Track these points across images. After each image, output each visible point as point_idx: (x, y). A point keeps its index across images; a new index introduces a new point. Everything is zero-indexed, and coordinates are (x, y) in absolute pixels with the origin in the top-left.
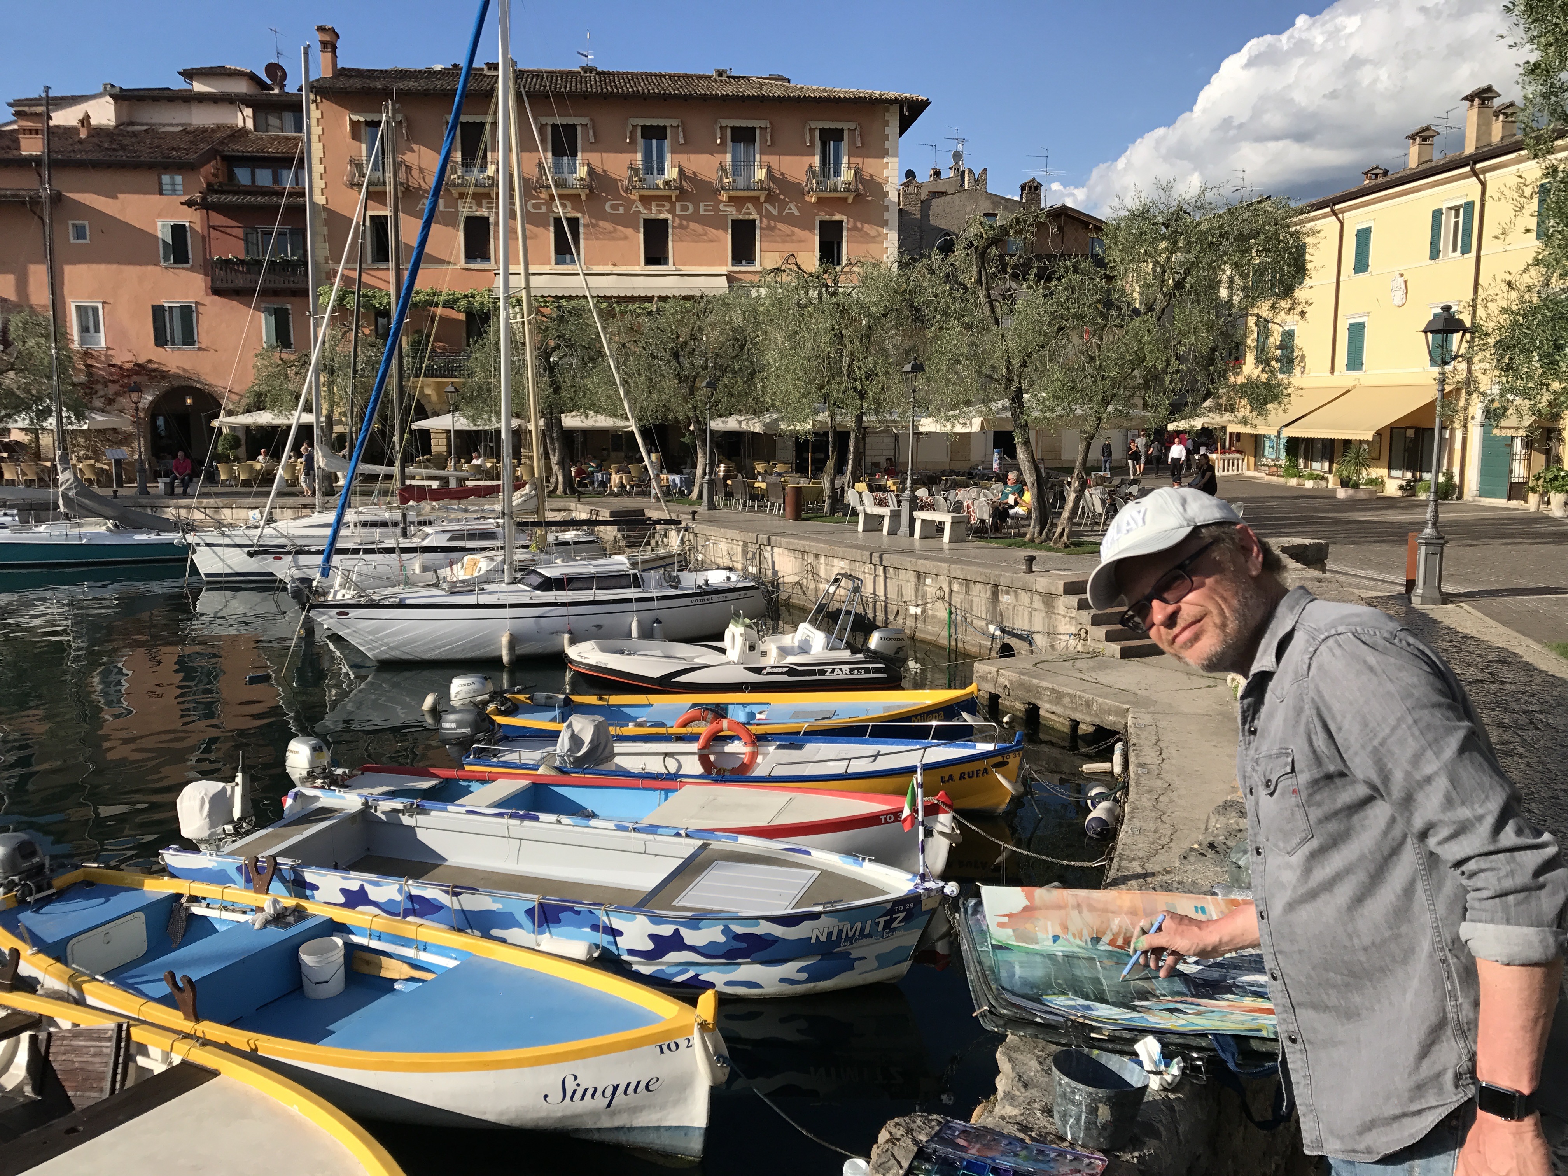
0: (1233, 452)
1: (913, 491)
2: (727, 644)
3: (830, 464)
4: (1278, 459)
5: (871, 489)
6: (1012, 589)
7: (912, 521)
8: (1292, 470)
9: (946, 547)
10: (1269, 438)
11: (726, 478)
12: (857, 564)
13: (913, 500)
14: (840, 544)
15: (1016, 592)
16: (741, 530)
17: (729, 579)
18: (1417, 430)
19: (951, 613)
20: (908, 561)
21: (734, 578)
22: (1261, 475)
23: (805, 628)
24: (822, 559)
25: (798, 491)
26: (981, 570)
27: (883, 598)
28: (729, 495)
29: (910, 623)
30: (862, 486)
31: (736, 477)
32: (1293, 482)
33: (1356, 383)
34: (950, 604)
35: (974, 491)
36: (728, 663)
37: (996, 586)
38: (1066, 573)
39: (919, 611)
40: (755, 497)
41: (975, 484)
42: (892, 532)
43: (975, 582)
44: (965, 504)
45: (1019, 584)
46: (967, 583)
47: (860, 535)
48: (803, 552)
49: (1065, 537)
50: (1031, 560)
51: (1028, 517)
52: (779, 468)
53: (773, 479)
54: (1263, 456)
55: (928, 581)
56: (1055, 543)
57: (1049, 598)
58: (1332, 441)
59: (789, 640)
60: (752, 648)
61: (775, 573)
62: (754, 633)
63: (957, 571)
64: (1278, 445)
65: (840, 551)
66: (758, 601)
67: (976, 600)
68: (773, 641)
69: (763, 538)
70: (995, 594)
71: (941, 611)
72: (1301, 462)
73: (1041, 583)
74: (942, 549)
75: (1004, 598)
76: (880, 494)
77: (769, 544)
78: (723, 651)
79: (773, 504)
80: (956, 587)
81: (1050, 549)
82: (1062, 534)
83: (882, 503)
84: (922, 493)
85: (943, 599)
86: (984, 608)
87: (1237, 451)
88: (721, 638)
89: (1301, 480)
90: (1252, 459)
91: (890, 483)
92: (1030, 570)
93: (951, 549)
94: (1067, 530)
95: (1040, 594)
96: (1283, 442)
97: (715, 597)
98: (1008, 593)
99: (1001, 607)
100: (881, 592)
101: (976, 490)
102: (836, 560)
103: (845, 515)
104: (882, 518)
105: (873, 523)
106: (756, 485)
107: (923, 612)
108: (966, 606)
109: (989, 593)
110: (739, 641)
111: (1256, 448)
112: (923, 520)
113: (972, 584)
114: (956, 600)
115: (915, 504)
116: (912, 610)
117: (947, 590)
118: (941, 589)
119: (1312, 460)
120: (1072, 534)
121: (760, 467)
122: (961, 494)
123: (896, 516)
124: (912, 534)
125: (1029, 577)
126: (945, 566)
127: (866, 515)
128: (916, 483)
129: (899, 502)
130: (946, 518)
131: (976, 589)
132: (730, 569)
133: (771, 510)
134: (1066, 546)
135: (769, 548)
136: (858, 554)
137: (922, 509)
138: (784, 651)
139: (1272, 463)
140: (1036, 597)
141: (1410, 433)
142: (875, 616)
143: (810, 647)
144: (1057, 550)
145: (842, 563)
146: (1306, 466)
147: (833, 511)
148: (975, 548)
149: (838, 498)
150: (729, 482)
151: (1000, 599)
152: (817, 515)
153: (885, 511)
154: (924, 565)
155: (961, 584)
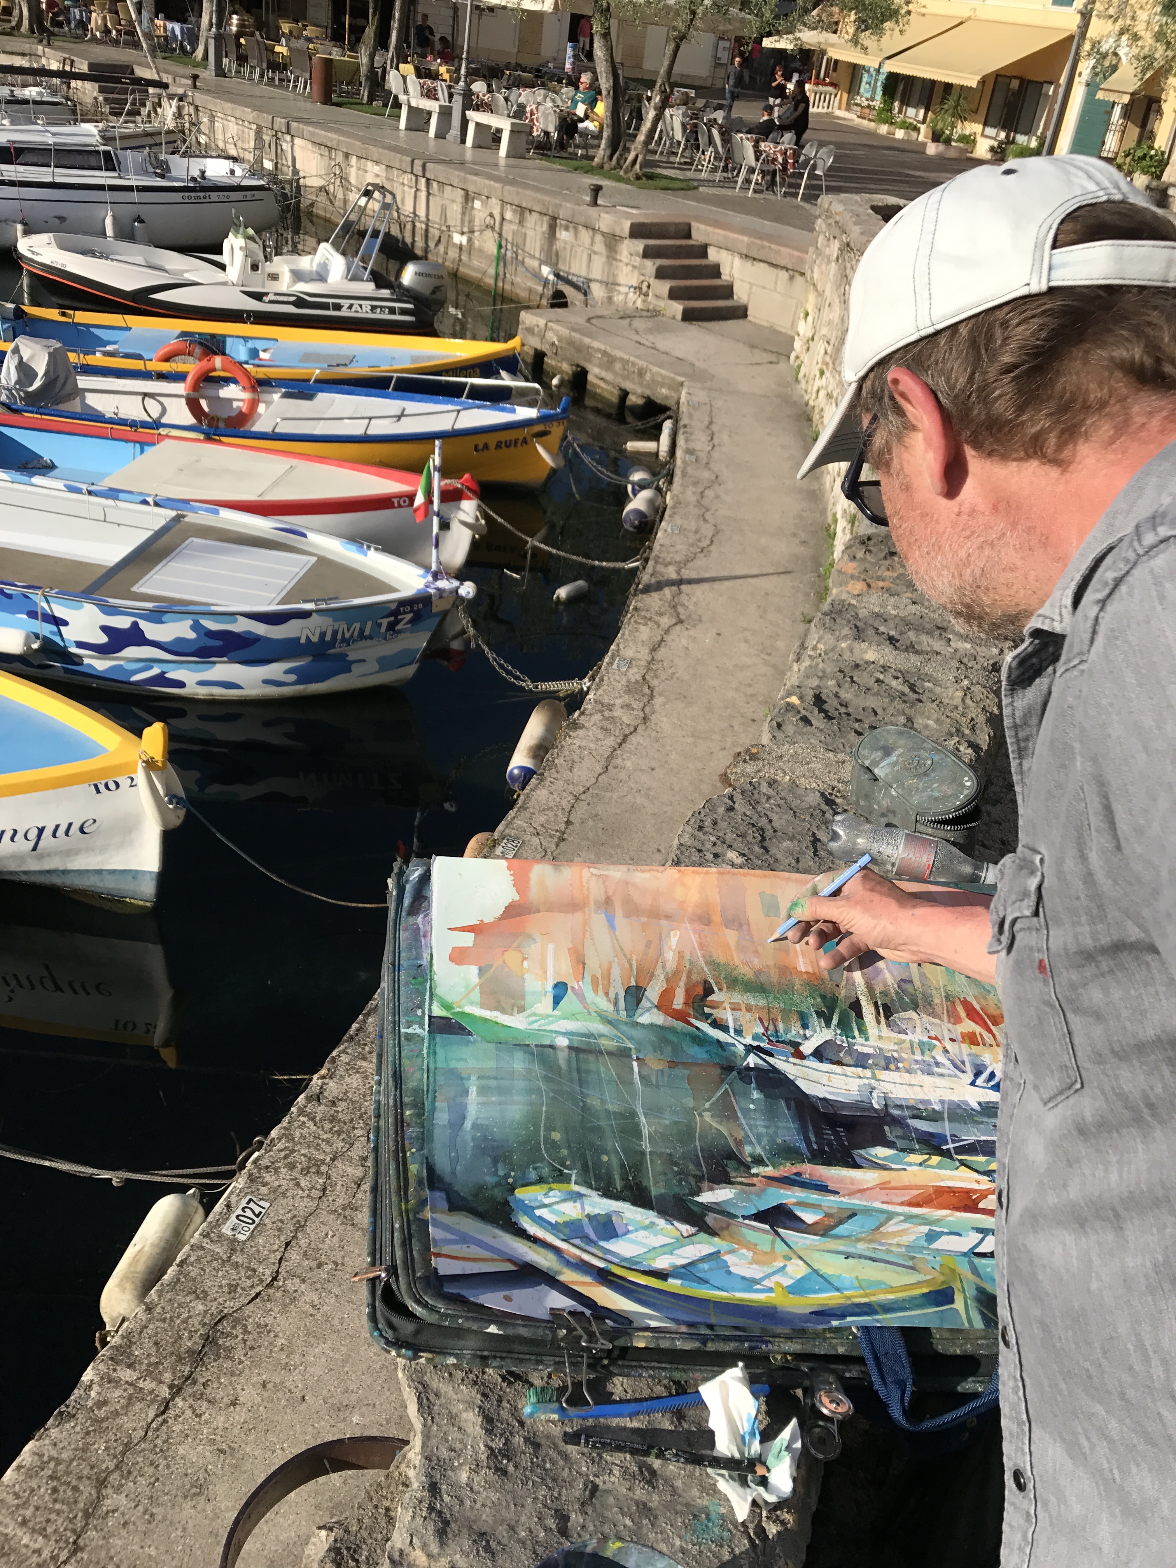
0: (826, 85)
1: (468, 85)
2: (224, 258)
3: (370, 32)
4: (872, 99)
5: (419, 74)
6: (572, 224)
7: (465, 122)
8: (885, 115)
9: (502, 162)
10: (868, 72)
11: (239, 35)
12: (395, 172)
13: (468, 94)
14: (375, 142)
15: (576, 229)
16: (255, 108)
17: (232, 172)
18: (1022, 80)
19: (500, 247)
20: (454, 175)
21: (239, 172)
22: (851, 117)
23: (325, 249)
24: (353, 160)
25: (328, 63)
26: (538, 195)
27: (424, 219)
28: (242, 59)
29: (453, 254)
30: (407, 69)
31: (252, 35)
32: (884, 129)
33: (971, 13)
34: (500, 235)
35: (540, 93)
36: (225, 284)
37: (554, 219)
38: (634, 211)
39: (464, 240)
40: (277, 66)
41: (543, 85)
42: (441, 135)
43: (531, 211)
44: (528, 109)
45: (581, 220)
46: (522, 211)
47: (402, 134)
48: (330, 149)
49: (637, 166)
50: (597, 190)
51: (598, 136)
52: (310, 32)
53: (300, 44)
54: (858, 93)
55: (477, 204)
56: (626, 172)
57: (612, 241)
58: (933, 82)
59: (306, 263)
60: (255, 267)
61: (296, 172)
62: (257, 248)
63: (510, 193)
64: (876, 81)
65: (375, 151)
66: (270, 207)
67: (530, 233)
68: (287, 263)
69: (280, 123)
70: (552, 228)
71: (488, 243)
72: (896, 104)
73: (605, 221)
74: (496, 165)
75: (563, 235)
76: (429, 82)
77: (288, 133)
78: (223, 267)
79: (296, 80)
80: (508, 215)
81: (620, 179)
82: (634, 162)
83: (430, 94)
84: (479, 87)
85: (493, 228)
86: (538, 245)
87: (832, 84)
88: (220, 252)
89: (892, 128)
90: (845, 96)
91: (443, 69)
92: (595, 203)
93: (507, 166)
94: (640, 157)
95: (603, 234)
96: (882, 77)
97: (214, 196)
98: (567, 228)
99: (558, 245)
100: (422, 213)
101: (542, 92)
102: (369, 164)
103: (385, 105)
104: (429, 113)
105: (419, 119)
106: (278, 49)
107: (470, 240)
108: (520, 241)
109: (545, 227)
110: (239, 256)
111: (851, 83)
112: (478, 124)
113: (527, 214)
114: (509, 230)
115: (470, 102)
116: (457, 239)
117: (498, 218)
118: (491, 215)
119: (908, 105)
120: (646, 164)
121: (286, 27)
122: (524, 96)
123: (445, 113)
124: (463, 141)
125: (593, 211)
126: (498, 185)
127: (410, 107)
128: (474, 74)
129: (451, 96)
130: (504, 124)
131: (532, 220)
132: (235, 159)
133: (295, 87)
134: (638, 178)
135: (288, 138)
136: (396, 159)
137: (477, 108)
138: (298, 276)
139: (865, 103)
140: (599, 238)
141: (1015, 84)
142: (414, 241)
143: (328, 272)
144: (627, 181)
145: (377, 169)
146: (900, 112)
147: (371, 99)
148: (535, 166)
149: (377, 81)
150: (242, 41)
151: (558, 234)
152: (350, 101)
153: (433, 106)
154: (476, 183)
155: (514, 211)
